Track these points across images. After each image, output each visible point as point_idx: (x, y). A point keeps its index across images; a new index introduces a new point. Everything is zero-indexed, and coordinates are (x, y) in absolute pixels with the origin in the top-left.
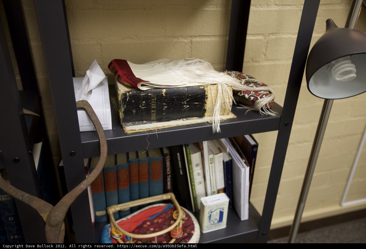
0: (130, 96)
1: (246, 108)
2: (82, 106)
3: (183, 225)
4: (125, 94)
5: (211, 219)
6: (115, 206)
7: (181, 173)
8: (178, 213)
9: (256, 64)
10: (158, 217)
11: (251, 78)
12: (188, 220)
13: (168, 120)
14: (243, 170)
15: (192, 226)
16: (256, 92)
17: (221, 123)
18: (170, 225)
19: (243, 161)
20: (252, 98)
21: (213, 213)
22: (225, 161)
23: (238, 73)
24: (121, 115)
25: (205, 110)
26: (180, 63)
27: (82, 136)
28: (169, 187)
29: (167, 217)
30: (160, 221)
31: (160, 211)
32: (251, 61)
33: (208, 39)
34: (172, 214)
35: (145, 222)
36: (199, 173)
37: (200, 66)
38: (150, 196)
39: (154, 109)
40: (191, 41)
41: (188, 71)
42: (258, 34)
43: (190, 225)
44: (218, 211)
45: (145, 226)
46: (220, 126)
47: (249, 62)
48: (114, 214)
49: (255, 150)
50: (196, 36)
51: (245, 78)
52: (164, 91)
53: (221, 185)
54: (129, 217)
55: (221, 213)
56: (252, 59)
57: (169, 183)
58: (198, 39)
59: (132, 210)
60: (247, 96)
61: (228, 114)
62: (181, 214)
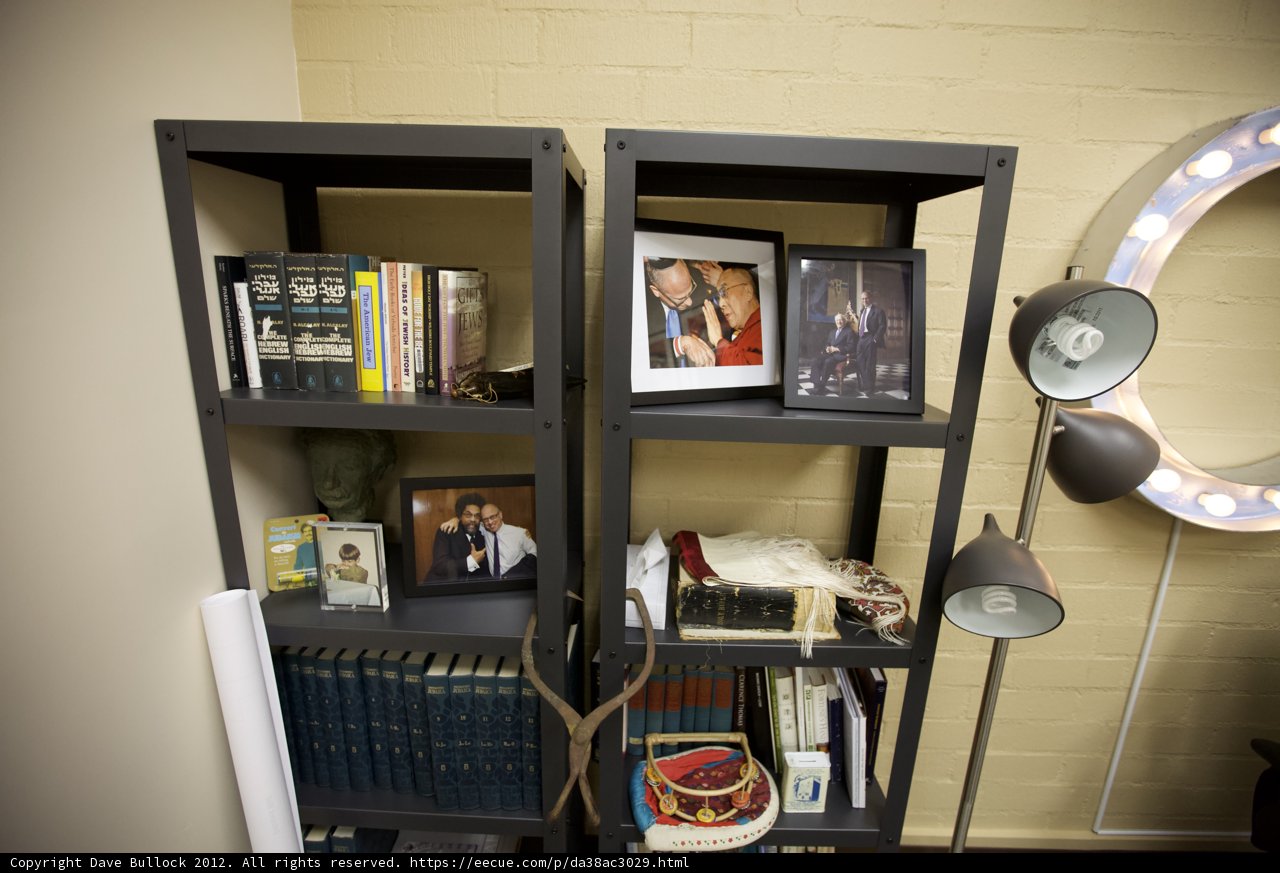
0: (692, 591)
1: (862, 624)
2: (632, 596)
3: (753, 789)
4: (686, 589)
5: (799, 792)
6: (657, 735)
7: (760, 705)
8: (747, 768)
9: (902, 545)
10: (717, 768)
11: (881, 574)
12: (762, 783)
13: (740, 627)
14: (855, 720)
15: (766, 795)
16: (876, 603)
17: (814, 644)
18: (734, 784)
19: (859, 706)
20: (868, 613)
21: (801, 783)
22: (831, 699)
23: (861, 564)
24: (678, 614)
25: (793, 623)
26: (772, 542)
27: (627, 635)
28: (740, 723)
29: (731, 772)
30: (720, 774)
31: (723, 758)
32: (893, 539)
33: (823, 503)
34: (739, 767)
35: (696, 771)
36: (788, 711)
37: (797, 553)
38: (710, 730)
39: (721, 611)
40: (797, 505)
41: (778, 561)
42: (906, 501)
43: (763, 793)
44: (811, 780)
45: (696, 777)
46: (813, 649)
47: (890, 540)
48: (655, 746)
49: (881, 689)
50: (803, 498)
51: (870, 574)
52: (737, 589)
53: (823, 736)
54: (675, 757)
55: (816, 786)
56: (896, 537)
57: (741, 717)
58: (807, 502)
59: (682, 747)
60: (860, 608)
61: (829, 632)
62: (752, 771)
